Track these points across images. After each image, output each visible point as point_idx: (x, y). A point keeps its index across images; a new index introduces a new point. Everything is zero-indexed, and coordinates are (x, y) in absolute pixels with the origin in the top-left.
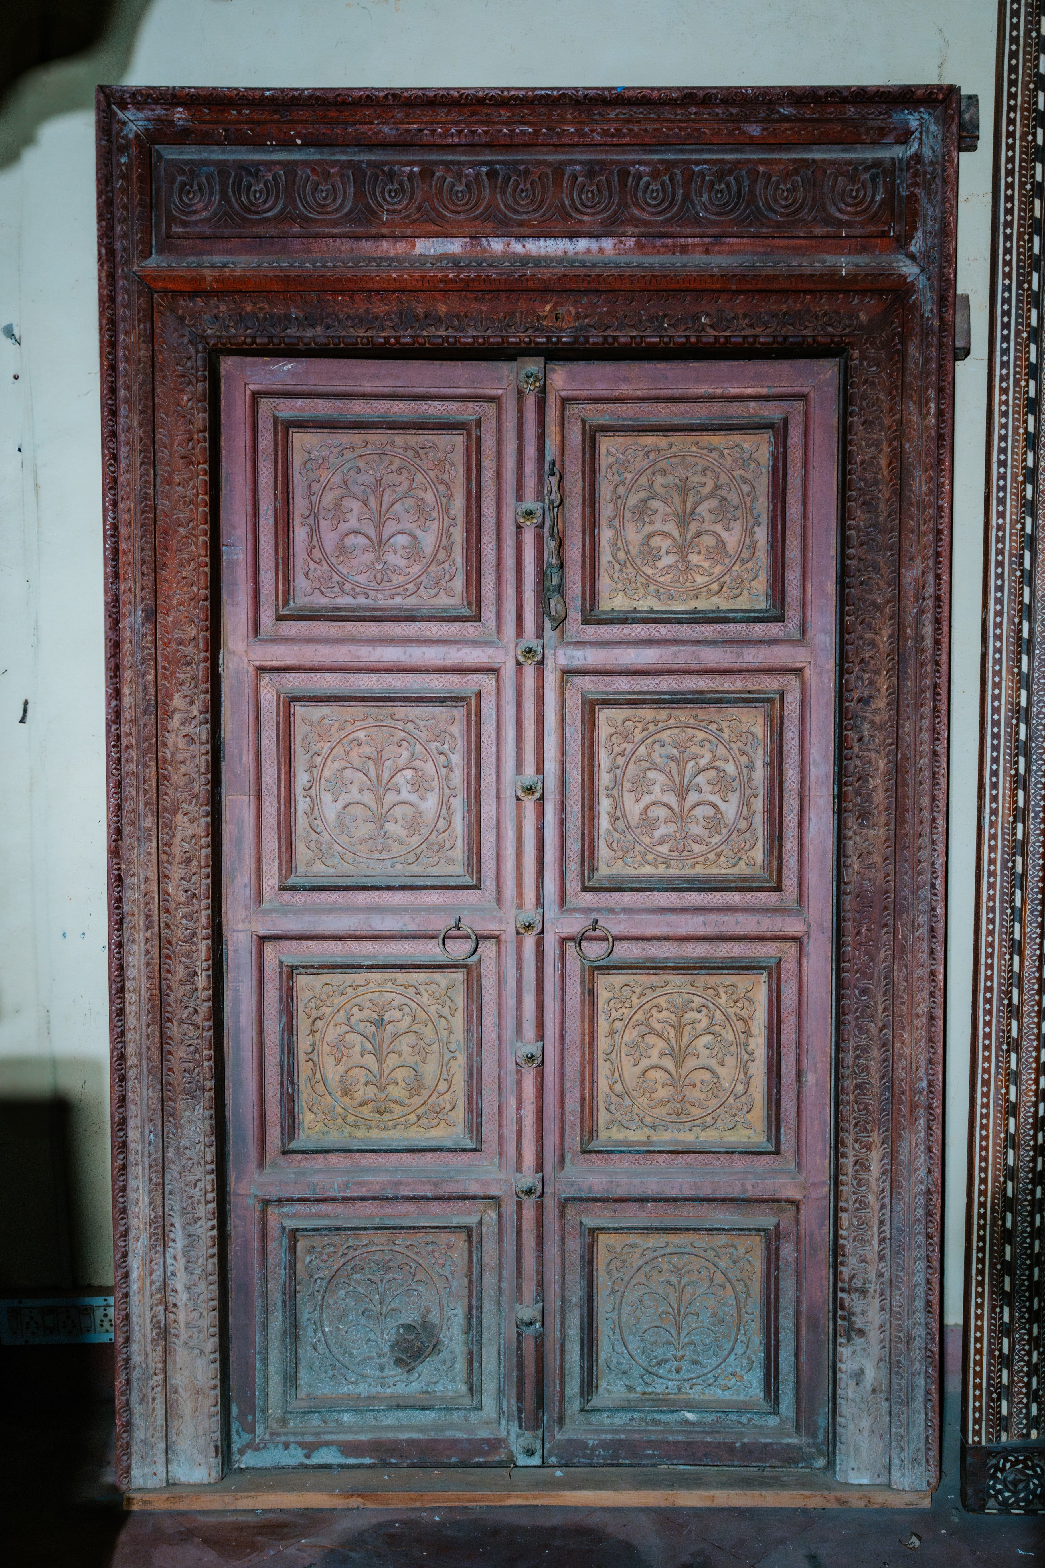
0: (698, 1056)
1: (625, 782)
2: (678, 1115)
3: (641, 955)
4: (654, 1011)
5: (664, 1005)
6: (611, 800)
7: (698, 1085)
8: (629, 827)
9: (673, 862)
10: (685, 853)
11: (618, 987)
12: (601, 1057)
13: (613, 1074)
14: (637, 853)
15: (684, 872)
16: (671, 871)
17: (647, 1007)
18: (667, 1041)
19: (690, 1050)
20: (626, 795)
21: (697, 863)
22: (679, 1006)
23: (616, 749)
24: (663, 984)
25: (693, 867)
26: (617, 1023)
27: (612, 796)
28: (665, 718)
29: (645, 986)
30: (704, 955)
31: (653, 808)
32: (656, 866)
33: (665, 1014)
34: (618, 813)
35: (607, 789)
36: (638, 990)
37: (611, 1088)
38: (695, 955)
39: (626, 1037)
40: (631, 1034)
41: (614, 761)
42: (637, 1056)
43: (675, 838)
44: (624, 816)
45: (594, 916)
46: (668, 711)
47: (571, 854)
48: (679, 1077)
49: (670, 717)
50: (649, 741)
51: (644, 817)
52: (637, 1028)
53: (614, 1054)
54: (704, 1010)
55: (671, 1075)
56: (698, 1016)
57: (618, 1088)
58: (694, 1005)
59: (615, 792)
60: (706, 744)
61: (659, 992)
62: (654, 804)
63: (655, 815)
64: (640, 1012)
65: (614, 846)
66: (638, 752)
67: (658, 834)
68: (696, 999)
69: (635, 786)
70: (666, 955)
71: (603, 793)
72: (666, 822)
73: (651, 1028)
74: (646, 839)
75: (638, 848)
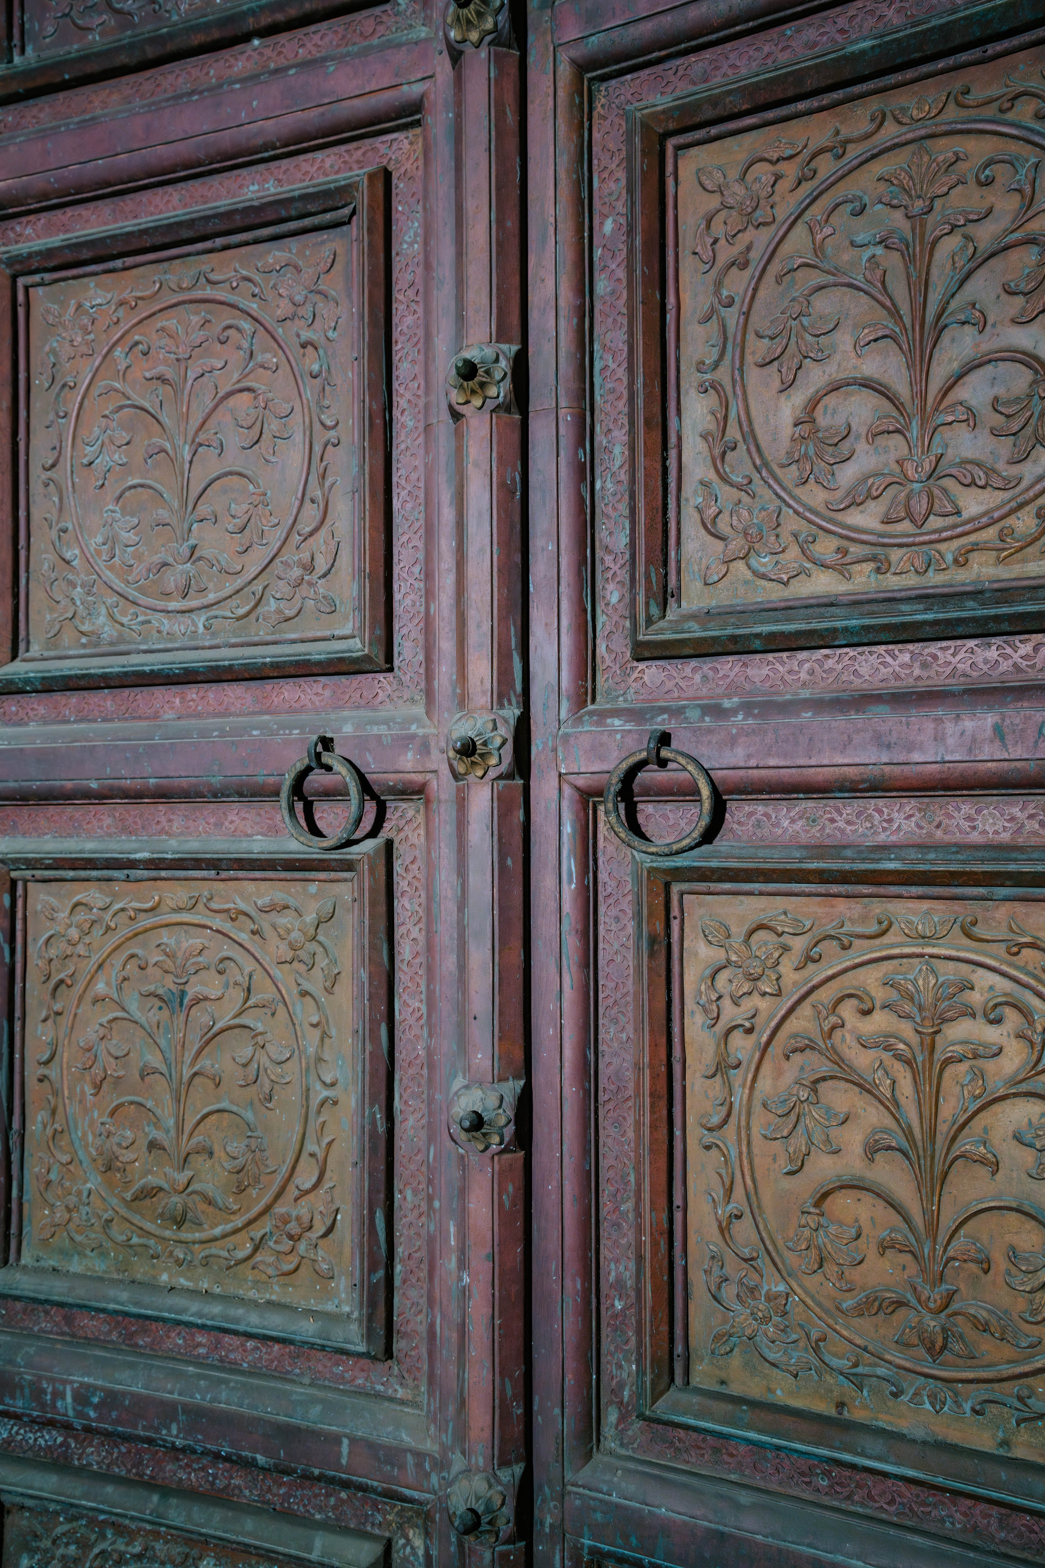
0: (995, 1168)
1: (751, 337)
2: (936, 1350)
3: (804, 839)
4: (848, 1010)
5: (880, 994)
6: (712, 400)
7: (1001, 1264)
8: (763, 466)
9: (895, 555)
10: (935, 522)
11: (738, 931)
12: (695, 1133)
13: (729, 1192)
14: (786, 537)
15: (935, 579)
16: (893, 582)
17: (826, 995)
18: (892, 1105)
19: (965, 1144)
20: (753, 375)
21: (975, 548)
22: (927, 998)
23: (726, 253)
24: (874, 928)
25: (961, 562)
26: (738, 1040)
27: (715, 386)
28: (866, 126)
29: (818, 932)
30: (1005, 837)
31: (831, 401)
32: (842, 569)
33: (880, 1021)
34: (733, 433)
35: (700, 367)
36: (799, 944)
37: (724, 1230)
38: (975, 837)
39: (765, 1084)
40: (779, 1073)
41: (719, 284)
42: (799, 1142)
43: (903, 480)
44: (749, 436)
45: (662, 723)
46: (874, 104)
47: (608, 559)
48: (933, 1227)
49: (880, 121)
50: (817, 211)
51: (804, 429)
52: (797, 1059)
53: (730, 1129)
54: (1011, 1015)
55: (907, 1220)
56: (992, 1034)
57: (744, 1230)
58: (976, 998)
59: (723, 375)
60: (1000, 171)
61: (862, 951)
62: (835, 388)
63: (840, 420)
64: (806, 1009)
65: (723, 526)
66: (786, 248)
67: (848, 474)
68: (983, 979)
69: (781, 342)
70: (882, 838)
71: (690, 379)
72: (874, 435)
73: (839, 1060)
74: (814, 496)
75: (791, 523)
